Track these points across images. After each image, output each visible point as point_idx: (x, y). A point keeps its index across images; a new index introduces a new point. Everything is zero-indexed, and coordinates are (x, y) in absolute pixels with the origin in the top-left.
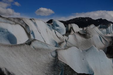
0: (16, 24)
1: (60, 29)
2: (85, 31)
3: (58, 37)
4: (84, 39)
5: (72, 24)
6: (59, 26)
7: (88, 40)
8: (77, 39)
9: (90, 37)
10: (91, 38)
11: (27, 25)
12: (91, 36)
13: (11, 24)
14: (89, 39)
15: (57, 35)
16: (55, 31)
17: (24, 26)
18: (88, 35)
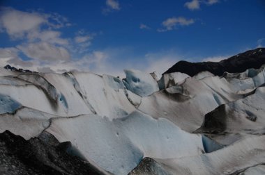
0: (26, 85)
1: (143, 86)
2: (180, 87)
3: (131, 102)
4: (174, 103)
5: (172, 74)
6: (139, 81)
7: (183, 104)
8: (158, 105)
9: (188, 98)
10: (190, 101)
11: (51, 85)
12: (191, 96)
13: (17, 86)
14: (186, 102)
15: (129, 100)
16: (126, 92)
17: (45, 87)
18: (184, 94)
